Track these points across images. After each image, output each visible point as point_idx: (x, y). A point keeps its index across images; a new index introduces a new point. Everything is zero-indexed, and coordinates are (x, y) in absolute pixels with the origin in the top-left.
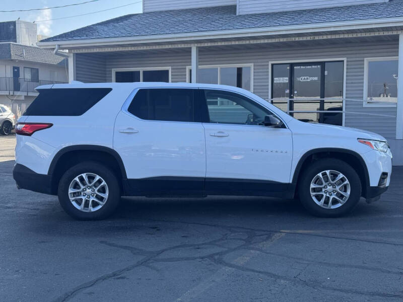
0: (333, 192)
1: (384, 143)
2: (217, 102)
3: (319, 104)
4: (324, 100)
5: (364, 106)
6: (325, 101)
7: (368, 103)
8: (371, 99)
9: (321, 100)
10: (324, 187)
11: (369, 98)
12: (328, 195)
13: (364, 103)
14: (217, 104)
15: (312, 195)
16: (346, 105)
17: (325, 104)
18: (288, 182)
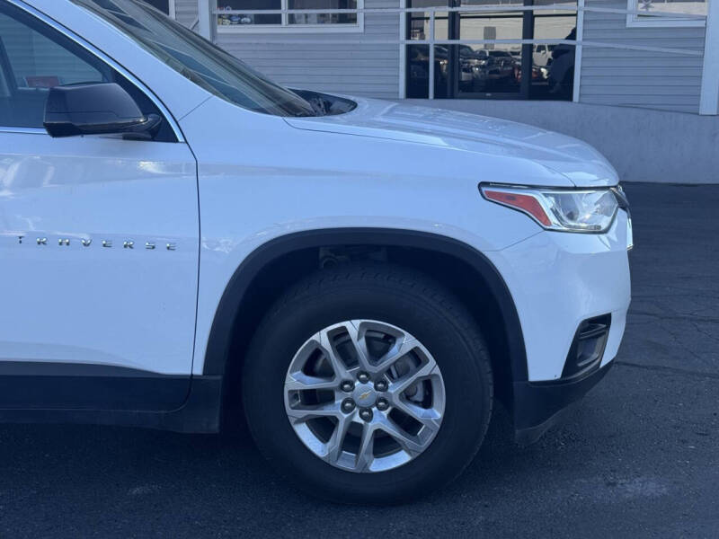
0: (376, 405)
1: (600, 194)
2: (280, 15)
3: (521, 19)
4: (532, 11)
5: (629, 24)
6: (535, 13)
7: (639, 16)
8: (647, 7)
9: (525, 12)
10: (341, 388)
11: (641, 5)
12: (357, 419)
13: (630, 18)
14: (280, 22)
15: (292, 420)
16: (585, 21)
17: (536, 19)
18: (188, 372)
